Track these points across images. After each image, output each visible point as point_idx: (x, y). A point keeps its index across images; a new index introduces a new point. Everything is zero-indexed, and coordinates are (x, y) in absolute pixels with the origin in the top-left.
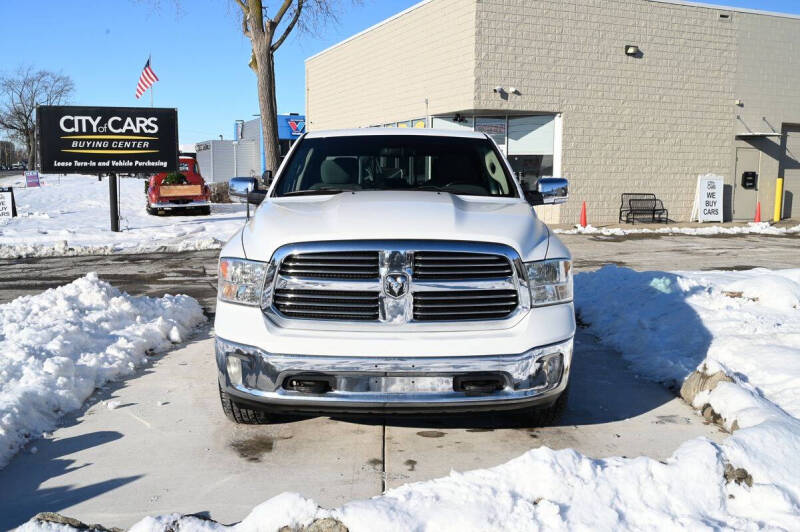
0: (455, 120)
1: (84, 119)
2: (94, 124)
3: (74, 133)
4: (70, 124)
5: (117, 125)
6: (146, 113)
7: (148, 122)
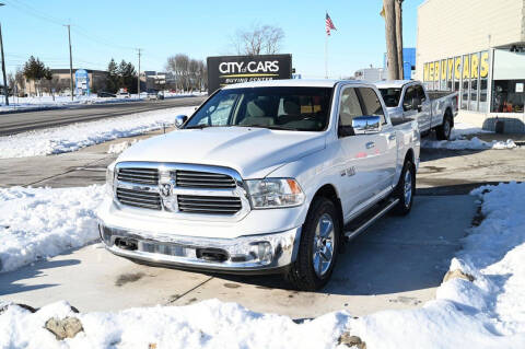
0: (512, 50)
1: (233, 64)
2: (239, 67)
3: (227, 74)
4: (225, 68)
5: (253, 67)
6: (271, 58)
7: (272, 64)
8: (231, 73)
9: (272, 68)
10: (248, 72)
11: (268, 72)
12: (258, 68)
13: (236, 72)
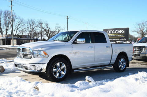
1: (111, 31)
4: (108, 32)
6: (122, 29)
8: (110, 34)
9: (123, 32)
10: (115, 33)
11: (121, 33)
12: (118, 32)
13: (112, 33)
